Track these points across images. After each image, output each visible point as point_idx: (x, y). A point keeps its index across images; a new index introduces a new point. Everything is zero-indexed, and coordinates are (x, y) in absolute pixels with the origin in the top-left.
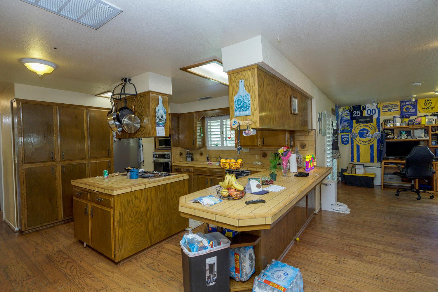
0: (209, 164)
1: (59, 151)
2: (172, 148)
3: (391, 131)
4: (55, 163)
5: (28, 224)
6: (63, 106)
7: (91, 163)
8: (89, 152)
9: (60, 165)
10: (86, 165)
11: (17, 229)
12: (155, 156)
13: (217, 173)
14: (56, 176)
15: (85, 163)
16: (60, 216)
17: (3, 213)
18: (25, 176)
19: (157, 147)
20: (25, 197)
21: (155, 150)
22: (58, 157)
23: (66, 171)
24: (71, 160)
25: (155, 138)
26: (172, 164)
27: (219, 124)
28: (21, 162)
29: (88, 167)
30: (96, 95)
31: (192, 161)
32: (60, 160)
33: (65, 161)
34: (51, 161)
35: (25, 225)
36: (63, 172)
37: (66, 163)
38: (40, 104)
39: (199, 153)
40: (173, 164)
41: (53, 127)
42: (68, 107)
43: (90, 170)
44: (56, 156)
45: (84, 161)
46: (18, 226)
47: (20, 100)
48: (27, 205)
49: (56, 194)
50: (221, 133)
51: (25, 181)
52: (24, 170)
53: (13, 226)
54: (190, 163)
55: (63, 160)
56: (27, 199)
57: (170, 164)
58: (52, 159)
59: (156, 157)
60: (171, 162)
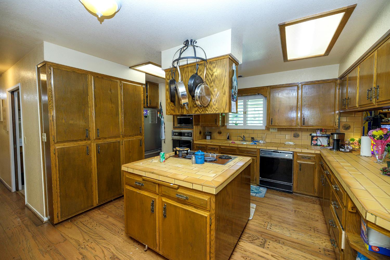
0: (232, 142)
1: (94, 128)
2: (194, 126)
3: (384, 115)
4: (89, 142)
5: (61, 215)
6: (97, 77)
7: (125, 141)
8: (123, 130)
9: (95, 145)
10: (120, 144)
11: (45, 219)
12: (174, 134)
13: (249, 153)
14: (91, 156)
15: (119, 142)
16: (95, 201)
17: (25, 196)
18: (57, 158)
19: (175, 125)
20: (58, 183)
21: (174, 128)
22: (93, 134)
23: (101, 151)
24: (105, 138)
25: (174, 116)
26: (193, 142)
27: (242, 104)
28: (53, 141)
29: (122, 145)
30: (130, 68)
31: (211, 139)
32: (95, 138)
33: (100, 139)
34: (85, 140)
35: (58, 217)
36: (98, 152)
37: (100, 142)
38: (73, 71)
39: (217, 132)
40: (195, 142)
41: (88, 100)
42: (102, 78)
43: (124, 149)
44: (91, 134)
45: (118, 139)
46: (47, 216)
47: (51, 64)
48: (60, 192)
49: (91, 177)
50: (244, 113)
51: (57, 163)
52: (56, 151)
53: (40, 215)
54: (210, 141)
55: (98, 138)
56: (60, 185)
57: (192, 142)
58: (87, 138)
59: (176, 135)
60: (193, 140)
